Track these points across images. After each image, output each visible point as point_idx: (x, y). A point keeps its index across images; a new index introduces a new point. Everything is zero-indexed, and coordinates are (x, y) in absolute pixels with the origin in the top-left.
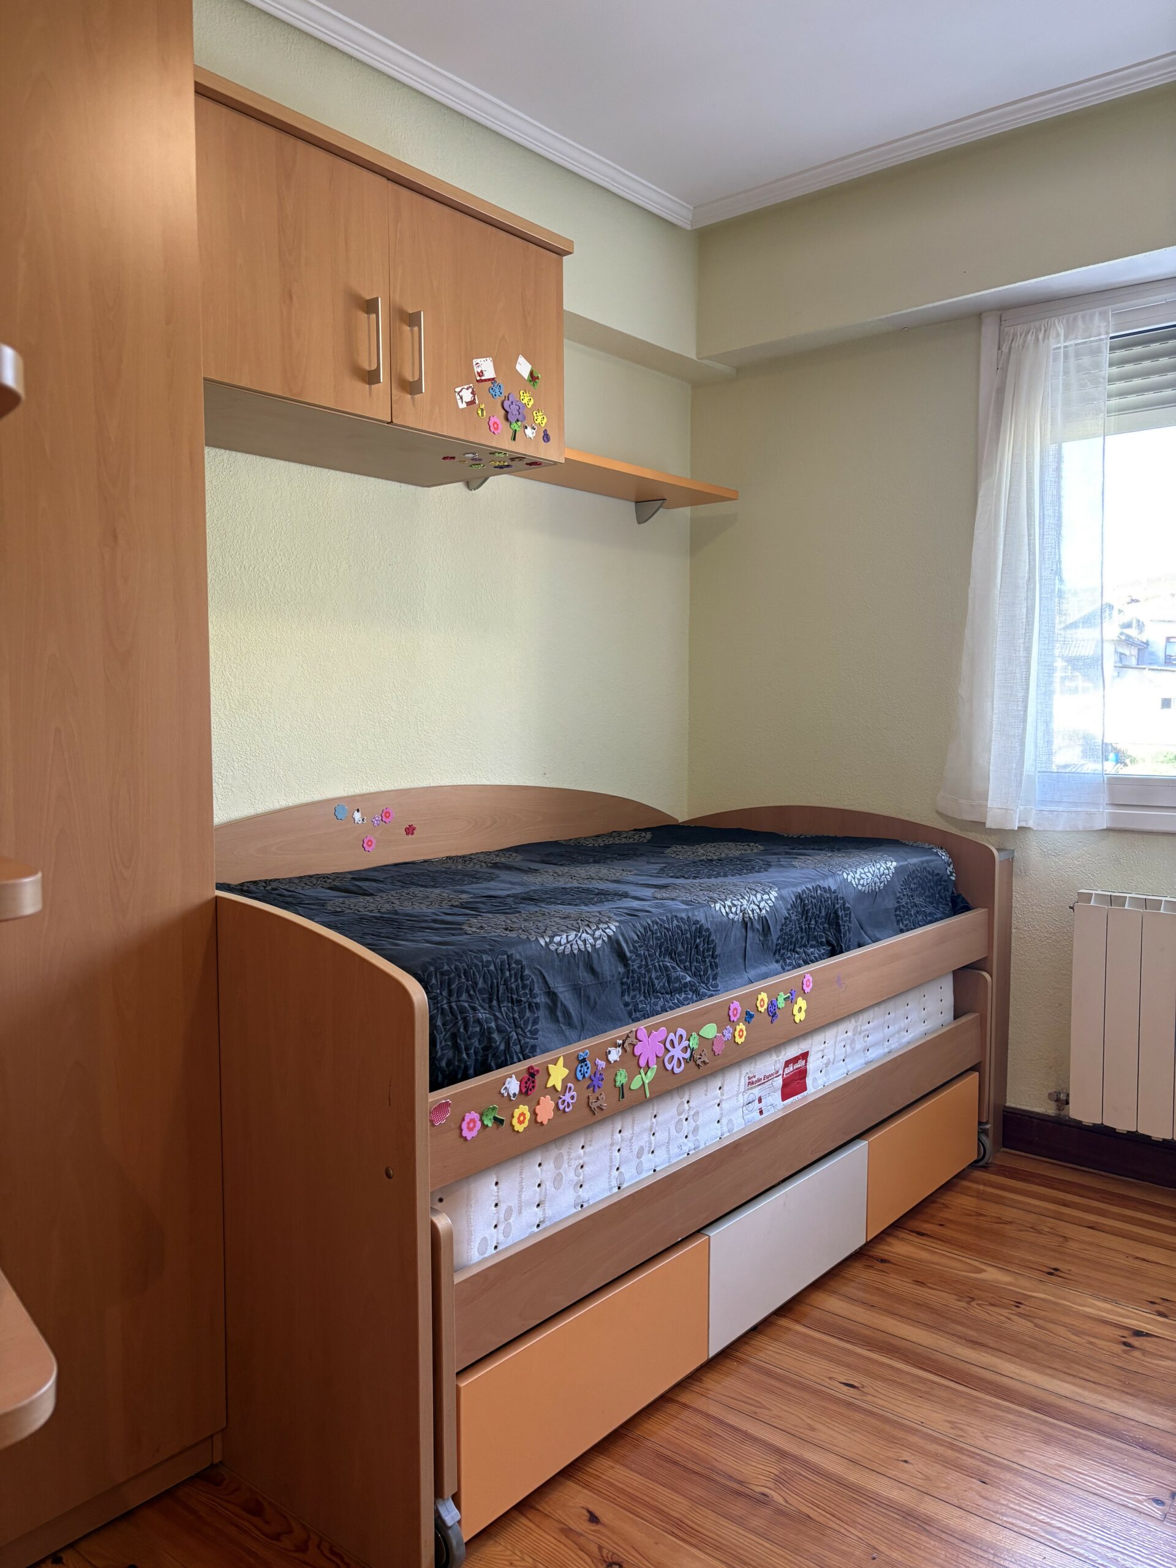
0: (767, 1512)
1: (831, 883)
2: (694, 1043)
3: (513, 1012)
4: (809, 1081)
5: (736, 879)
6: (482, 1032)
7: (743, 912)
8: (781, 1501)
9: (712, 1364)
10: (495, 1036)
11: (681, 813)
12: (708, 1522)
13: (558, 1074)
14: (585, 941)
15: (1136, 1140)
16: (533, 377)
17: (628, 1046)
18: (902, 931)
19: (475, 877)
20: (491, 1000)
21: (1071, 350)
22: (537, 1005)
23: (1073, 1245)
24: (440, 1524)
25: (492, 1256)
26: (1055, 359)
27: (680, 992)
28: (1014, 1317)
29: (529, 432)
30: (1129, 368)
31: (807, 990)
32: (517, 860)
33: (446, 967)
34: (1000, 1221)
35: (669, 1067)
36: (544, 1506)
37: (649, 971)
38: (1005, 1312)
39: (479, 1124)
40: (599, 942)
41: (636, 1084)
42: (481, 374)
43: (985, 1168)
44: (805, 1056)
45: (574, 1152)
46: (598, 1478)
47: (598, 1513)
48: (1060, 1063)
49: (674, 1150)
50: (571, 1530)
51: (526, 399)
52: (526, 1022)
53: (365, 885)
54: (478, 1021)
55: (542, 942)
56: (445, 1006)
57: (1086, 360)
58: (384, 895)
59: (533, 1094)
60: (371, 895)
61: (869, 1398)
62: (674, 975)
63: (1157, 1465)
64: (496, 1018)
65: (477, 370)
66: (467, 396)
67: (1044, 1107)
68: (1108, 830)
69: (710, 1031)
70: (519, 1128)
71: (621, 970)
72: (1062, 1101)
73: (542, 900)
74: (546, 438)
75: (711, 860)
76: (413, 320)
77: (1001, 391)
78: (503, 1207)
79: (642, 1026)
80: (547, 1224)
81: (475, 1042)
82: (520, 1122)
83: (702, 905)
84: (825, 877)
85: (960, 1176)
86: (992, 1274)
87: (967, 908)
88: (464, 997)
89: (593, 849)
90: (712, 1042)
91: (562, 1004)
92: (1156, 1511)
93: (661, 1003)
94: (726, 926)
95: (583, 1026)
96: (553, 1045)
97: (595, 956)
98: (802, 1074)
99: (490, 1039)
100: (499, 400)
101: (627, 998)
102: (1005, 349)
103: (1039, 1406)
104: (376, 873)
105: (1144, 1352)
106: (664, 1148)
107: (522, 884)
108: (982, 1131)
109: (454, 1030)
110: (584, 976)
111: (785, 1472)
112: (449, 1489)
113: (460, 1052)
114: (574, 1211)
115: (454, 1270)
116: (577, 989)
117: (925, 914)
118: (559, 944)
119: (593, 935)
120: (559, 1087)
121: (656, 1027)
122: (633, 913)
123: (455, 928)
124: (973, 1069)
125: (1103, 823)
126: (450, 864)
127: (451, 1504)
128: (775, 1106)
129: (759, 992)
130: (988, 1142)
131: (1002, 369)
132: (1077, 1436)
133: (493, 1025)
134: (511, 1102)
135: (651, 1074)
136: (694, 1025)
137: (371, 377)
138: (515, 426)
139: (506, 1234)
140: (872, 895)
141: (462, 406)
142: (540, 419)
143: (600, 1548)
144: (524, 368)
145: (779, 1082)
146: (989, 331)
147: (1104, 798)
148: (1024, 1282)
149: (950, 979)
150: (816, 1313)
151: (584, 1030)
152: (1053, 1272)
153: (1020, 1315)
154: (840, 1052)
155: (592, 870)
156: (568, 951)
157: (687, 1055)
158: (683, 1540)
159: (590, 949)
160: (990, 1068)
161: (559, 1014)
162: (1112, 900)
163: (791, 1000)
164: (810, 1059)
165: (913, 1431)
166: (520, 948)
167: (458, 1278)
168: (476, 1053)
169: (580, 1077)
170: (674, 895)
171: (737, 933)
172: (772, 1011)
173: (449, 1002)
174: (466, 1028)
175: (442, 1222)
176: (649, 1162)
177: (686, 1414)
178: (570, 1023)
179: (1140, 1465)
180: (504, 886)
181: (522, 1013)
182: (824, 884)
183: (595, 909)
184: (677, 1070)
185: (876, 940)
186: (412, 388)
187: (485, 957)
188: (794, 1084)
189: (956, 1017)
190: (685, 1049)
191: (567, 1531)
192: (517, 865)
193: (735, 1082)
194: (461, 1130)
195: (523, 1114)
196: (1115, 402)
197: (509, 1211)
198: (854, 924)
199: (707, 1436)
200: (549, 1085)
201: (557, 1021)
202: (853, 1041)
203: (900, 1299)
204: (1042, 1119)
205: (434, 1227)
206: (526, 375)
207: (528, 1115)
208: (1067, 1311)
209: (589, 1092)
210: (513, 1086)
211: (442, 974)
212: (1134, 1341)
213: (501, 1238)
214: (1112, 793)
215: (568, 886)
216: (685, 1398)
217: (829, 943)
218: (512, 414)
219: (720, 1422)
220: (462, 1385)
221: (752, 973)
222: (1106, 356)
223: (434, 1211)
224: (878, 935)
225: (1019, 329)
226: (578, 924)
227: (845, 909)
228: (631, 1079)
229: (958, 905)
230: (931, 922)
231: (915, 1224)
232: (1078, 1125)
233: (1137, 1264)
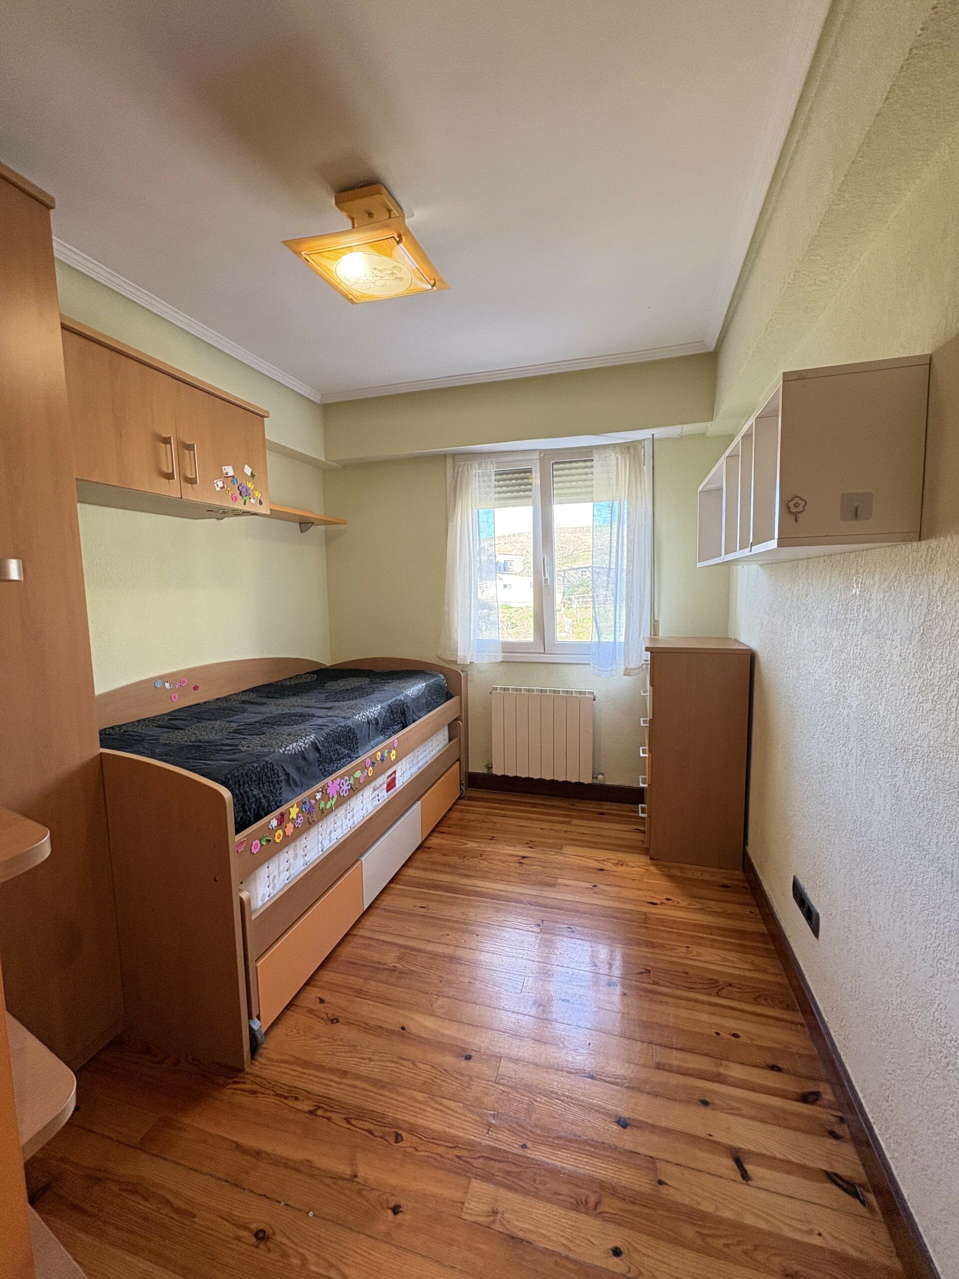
0: (396, 973)
1: (401, 697)
2: (352, 781)
3: (270, 786)
4: (397, 782)
5: (362, 701)
6: (256, 800)
7: (368, 717)
8: (401, 967)
9: (365, 913)
10: (263, 800)
11: (328, 661)
12: (373, 987)
13: (294, 812)
14: (300, 747)
15: (517, 779)
16: (253, 475)
17: (324, 791)
18: (429, 712)
19: (235, 711)
20: (259, 784)
21: (480, 474)
22: (281, 781)
23: (498, 826)
24: (251, 1030)
25: (268, 901)
26: (475, 476)
27: (343, 758)
28: (482, 861)
29: (252, 500)
30: (502, 483)
31: (396, 746)
32: (253, 697)
33: (236, 774)
34: (470, 821)
35: (342, 794)
36: (298, 1003)
37: (330, 753)
38: (476, 859)
39: (259, 845)
40: (307, 745)
41: (328, 807)
42: (227, 474)
43: (463, 798)
44: (395, 772)
45: (303, 841)
46: (321, 981)
47: (323, 997)
48: (489, 752)
49: (344, 827)
50: (312, 1010)
51: (250, 485)
52: (277, 790)
53: (177, 723)
54: (254, 796)
55: (281, 751)
56: (238, 793)
57: (486, 478)
58: (189, 728)
59: (283, 825)
60: (181, 729)
61: (431, 911)
62: (340, 752)
63: (535, 910)
64: (263, 792)
65: (225, 472)
66: (220, 484)
67: (484, 771)
68: (502, 662)
69: (358, 774)
70: (278, 841)
71: (318, 755)
72: (490, 767)
73: (274, 724)
74: (261, 503)
75: (348, 690)
76: (190, 448)
77: (455, 487)
78: (271, 877)
79: (329, 780)
80: (292, 877)
81: (254, 806)
82: (278, 838)
83: (349, 718)
84: (398, 695)
85: (455, 804)
86: (471, 845)
87: (452, 697)
88: (246, 786)
89: (291, 687)
90: (359, 779)
91: (293, 778)
92: (537, 929)
93: (336, 765)
94: (360, 725)
95: (302, 785)
96: (290, 798)
97: (305, 752)
98: (394, 779)
99: (260, 803)
100: (236, 486)
101: (321, 767)
102: (456, 471)
103: (493, 897)
104: (181, 714)
105: (527, 865)
106: (340, 828)
107: (260, 713)
108: (461, 784)
109: (243, 802)
110: (301, 762)
111: (402, 953)
112: (255, 1014)
113: (246, 812)
114: (303, 868)
115: (251, 913)
116: (298, 769)
117: (437, 702)
118: (289, 750)
119: (304, 743)
120: (295, 818)
121: (335, 779)
122: (321, 727)
123: (235, 748)
124: (457, 760)
125: (500, 659)
126: (219, 703)
127: (256, 1020)
128: (384, 796)
129: (377, 752)
130: (463, 788)
131: (455, 478)
132: (508, 906)
133: (261, 795)
134: (274, 831)
135: (334, 800)
136: (350, 773)
137: (170, 476)
138: (245, 498)
139: (273, 889)
140: (417, 699)
141: (218, 489)
142: (257, 494)
143: (327, 1014)
144: (248, 470)
145: (385, 786)
146: (449, 461)
147: (501, 650)
148: (482, 845)
149: (446, 728)
150: (403, 878)
151: (304, 787)
152: (492, 838)
153: (483, 860)
154: (408, 767)
155: (292, 701)
156: (293, 753)
157: (349, 787)
158: (363, 998)
159: (303, 749)
160: (463, 760)
161: (291, 782)
162: (505, 689)
163: (389, 752)
164: (397, 773)
165: (449, 921)
166: (271, 756)
167: (254, 917)
168: (254, 810)
169: (304, 810)
170: (336, 713)
171: (366, 726)
172: (382, 760)
173: (239, 790)
174: (248, 800)
175: (244, 895)
176: (334, 836)
177: (356, 939)
178: (296, 786)
179: (531, 912)
180: (253, 715)
181: (274, 786)
182: (398, 698)
183: (302, 727)
184: (345, 795)
185: (420, 718)
186: (192, 481)
187: (255, 765)
188: (391, 785)
189: (450, 740)
190: (348, 785)
191: (311, 1011)
192: (255, 701)
193: (368, 792)
194: (251, 850)
195: (280, 834)
196: (497, 495)
197: (275, 877)
198: (411, 713)
199: (366, 947)
200: (291, 817)
201: (290, 786)
202: (413, 761)
203: (438, 864)
204: (483, 775)
205: (241, 899)
206: (249, 474)
207: (282, 834)
208: (499, 854)
209: (308, 816)
210: (274, 823)
211: (235, 777)
212: (523, 861)
213: (271, 890)
214: (503, 648)
215: (284, 712)
216: (355, 932)
217: (402, 722)
218: (243, 492)
219: (372, 939)
220: (258, 965)
221: (372, 743)
222: (493, 477)
223: (241, 890)
224: (420, 714)
225: (461, 463)
226: (296, 737)
227: (407, 707)
228: (326, 804)
229: (449, 696)
230: (440, 705)
231: (438, 829)
232: (496, 776)
233: (519, 828)
